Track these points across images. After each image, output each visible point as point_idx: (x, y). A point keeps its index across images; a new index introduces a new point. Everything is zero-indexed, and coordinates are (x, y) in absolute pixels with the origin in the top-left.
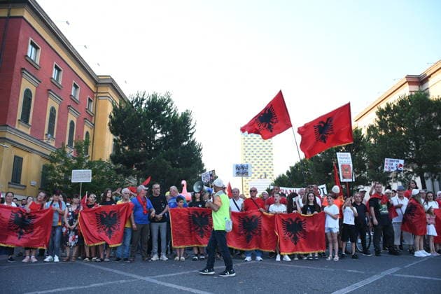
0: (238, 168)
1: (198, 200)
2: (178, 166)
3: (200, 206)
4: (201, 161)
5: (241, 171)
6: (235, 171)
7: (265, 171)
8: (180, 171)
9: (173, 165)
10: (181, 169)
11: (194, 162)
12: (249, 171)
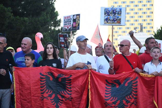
0: (107, 12)
1: (51, 58)
2: (22, 15)
3: (54, 65)
4: (54, 9)
5: (111, 17)
6: (104, 17)
7: (140, 21)
8: (24, 21)
9: (16, 13)
10: (26, 19)
11: (44, 10)
12: (122, 17)
